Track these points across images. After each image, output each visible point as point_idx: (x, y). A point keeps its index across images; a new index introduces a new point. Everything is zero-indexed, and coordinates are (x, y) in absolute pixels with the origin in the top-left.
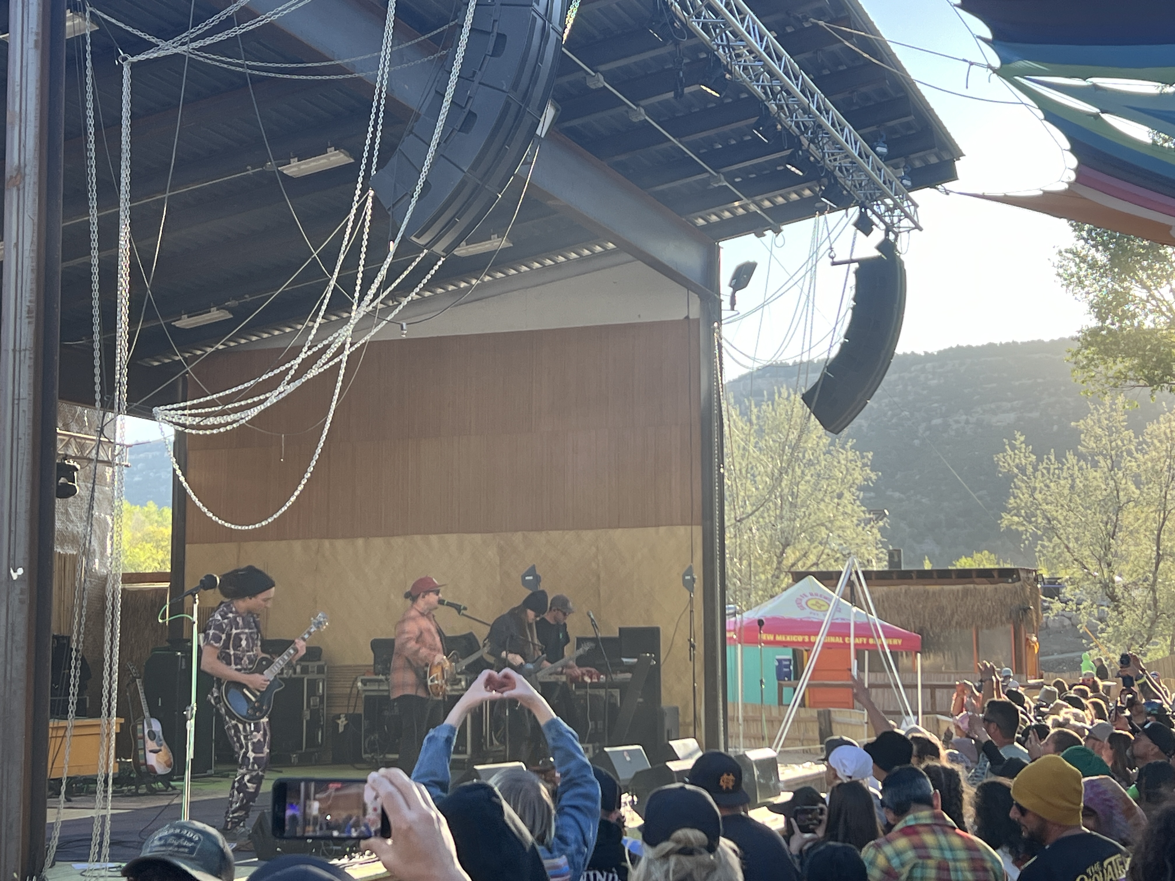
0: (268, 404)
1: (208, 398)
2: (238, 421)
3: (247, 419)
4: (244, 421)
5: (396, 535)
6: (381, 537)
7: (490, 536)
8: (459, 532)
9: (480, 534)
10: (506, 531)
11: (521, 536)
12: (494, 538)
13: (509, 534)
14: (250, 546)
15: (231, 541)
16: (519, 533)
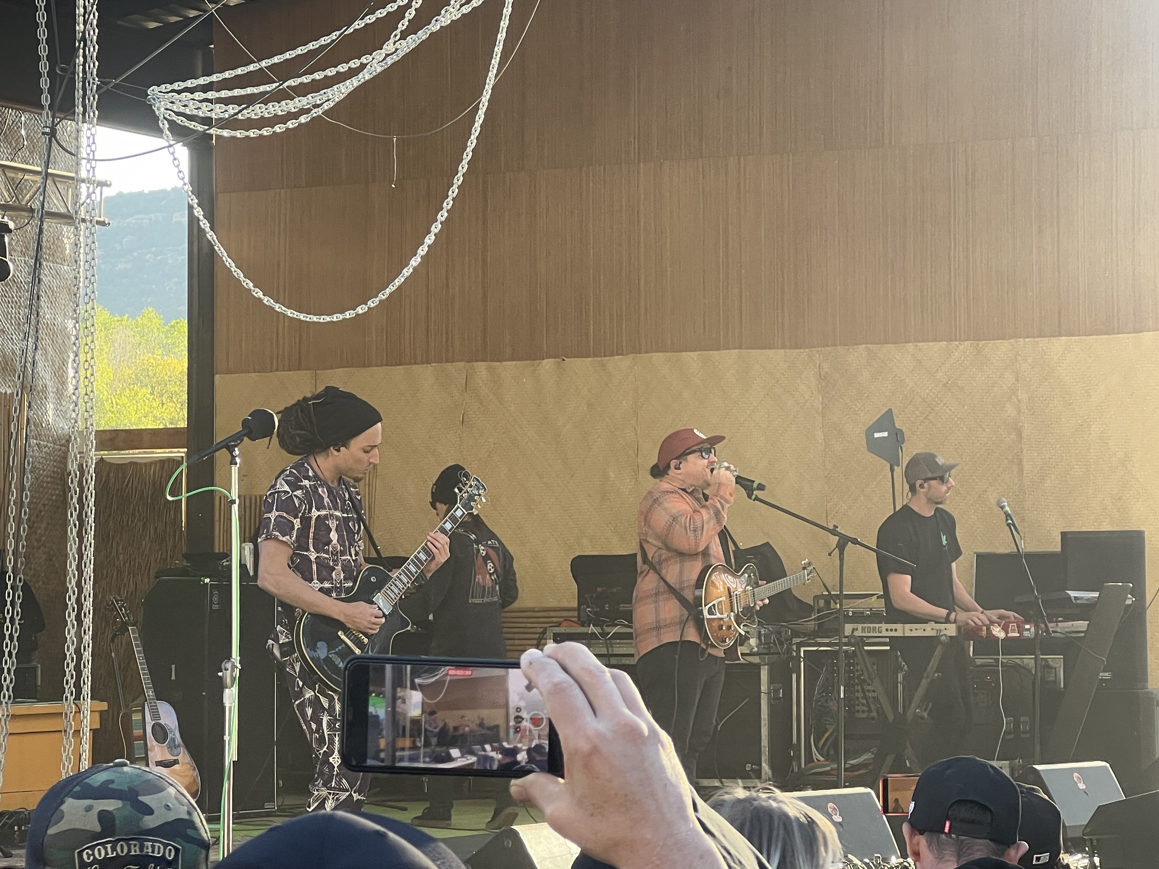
0: (365, 76)
1: (252, 68)
2: (308, 111)
3: (326, 107)
4: (319, 111)
5: (618, 355)
6: (588, 356)
7: (802, 354)
8: (740, 348)
9: (783, 351)
10: (834, 345)
11: (864, 353)
12: (811, 358)
13: (840, 349)
14: (335, 376)
15: (300, 368)
16: (860, 347)
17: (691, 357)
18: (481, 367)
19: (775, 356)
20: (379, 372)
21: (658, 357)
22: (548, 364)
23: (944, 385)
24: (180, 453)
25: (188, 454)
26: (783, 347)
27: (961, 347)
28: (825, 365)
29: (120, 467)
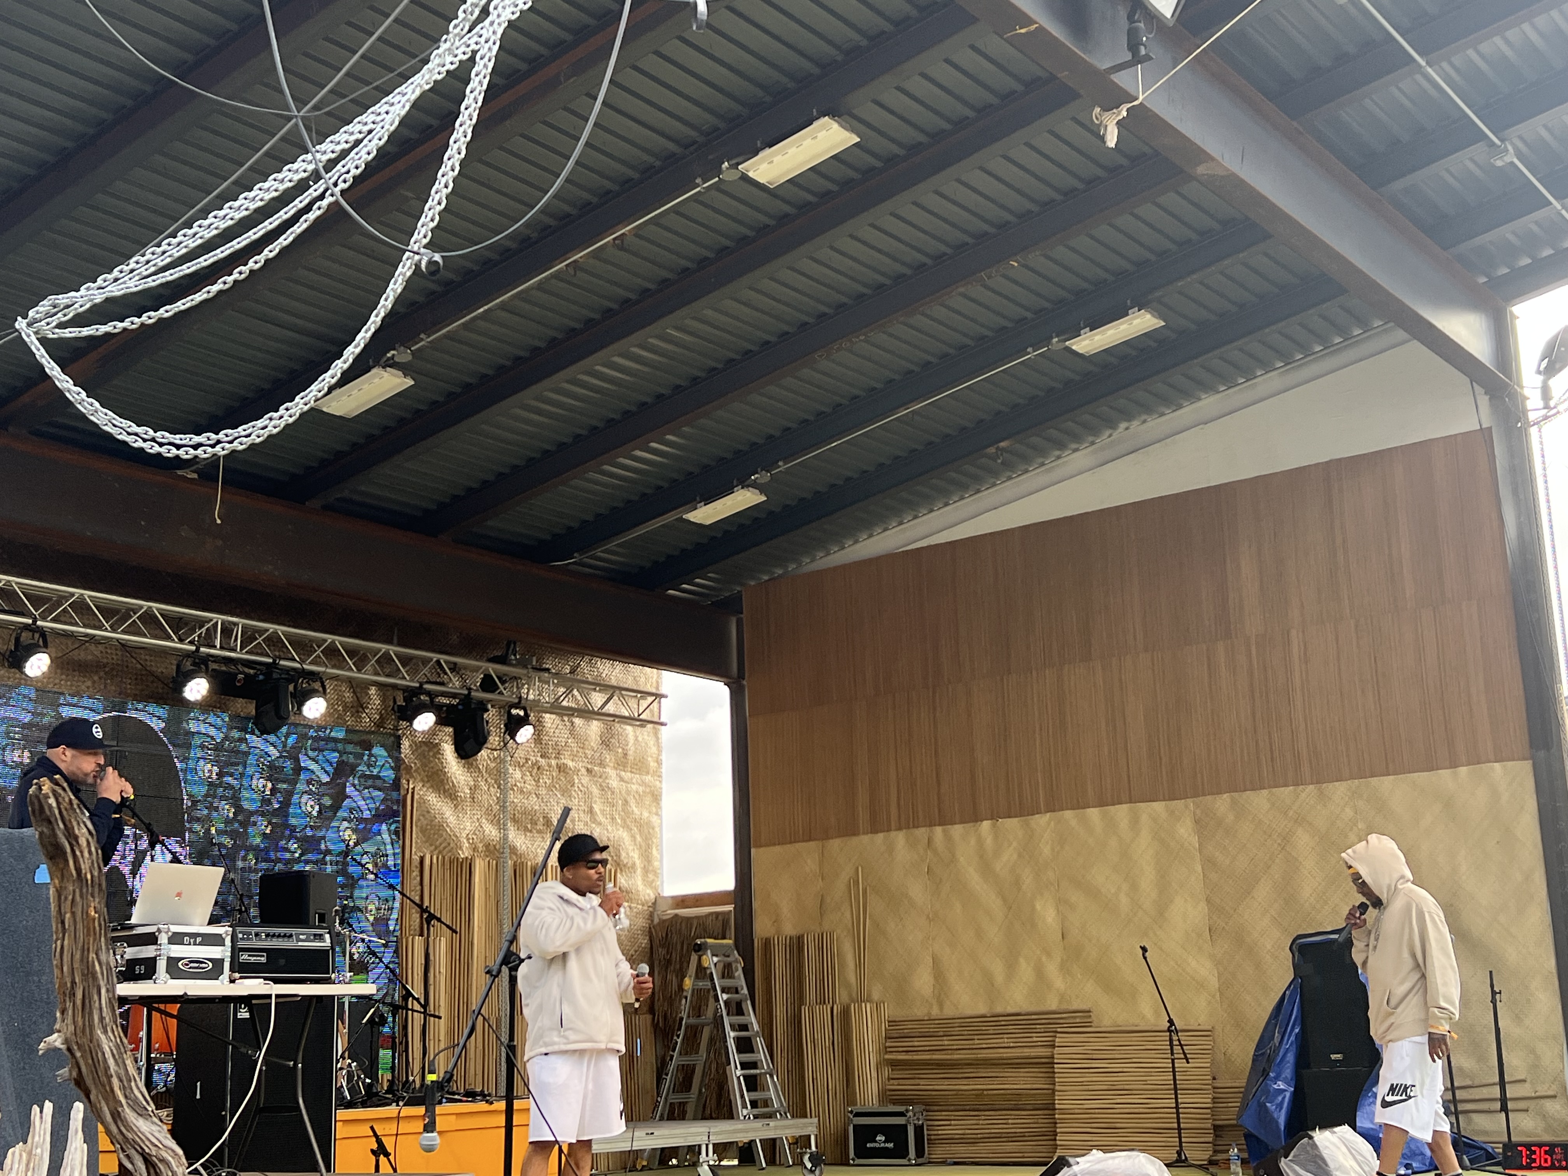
5: (1038, 813)
6: (1016, 817)
7: (1179, 804)
8: (1131, 802)
9: (1164, 803)
10: (1204, 795)
11: (1229, 800)
12: (1186, 807)
13: (1209, 798)
14: (835, 844)
15: (810, 840)
16: (1225, 796)
17: (1093, 813)
18: (938, 830)
19: (1158, 807)
20: (865, 839)
21: (1068, 814)
22: (986, 824)
23: (1296, 821)
24: (730, 908)
25: (735, 908)
26: (1164, 800)
27: (1307, 790)
28: (1198, 812)
29: (688, 920)
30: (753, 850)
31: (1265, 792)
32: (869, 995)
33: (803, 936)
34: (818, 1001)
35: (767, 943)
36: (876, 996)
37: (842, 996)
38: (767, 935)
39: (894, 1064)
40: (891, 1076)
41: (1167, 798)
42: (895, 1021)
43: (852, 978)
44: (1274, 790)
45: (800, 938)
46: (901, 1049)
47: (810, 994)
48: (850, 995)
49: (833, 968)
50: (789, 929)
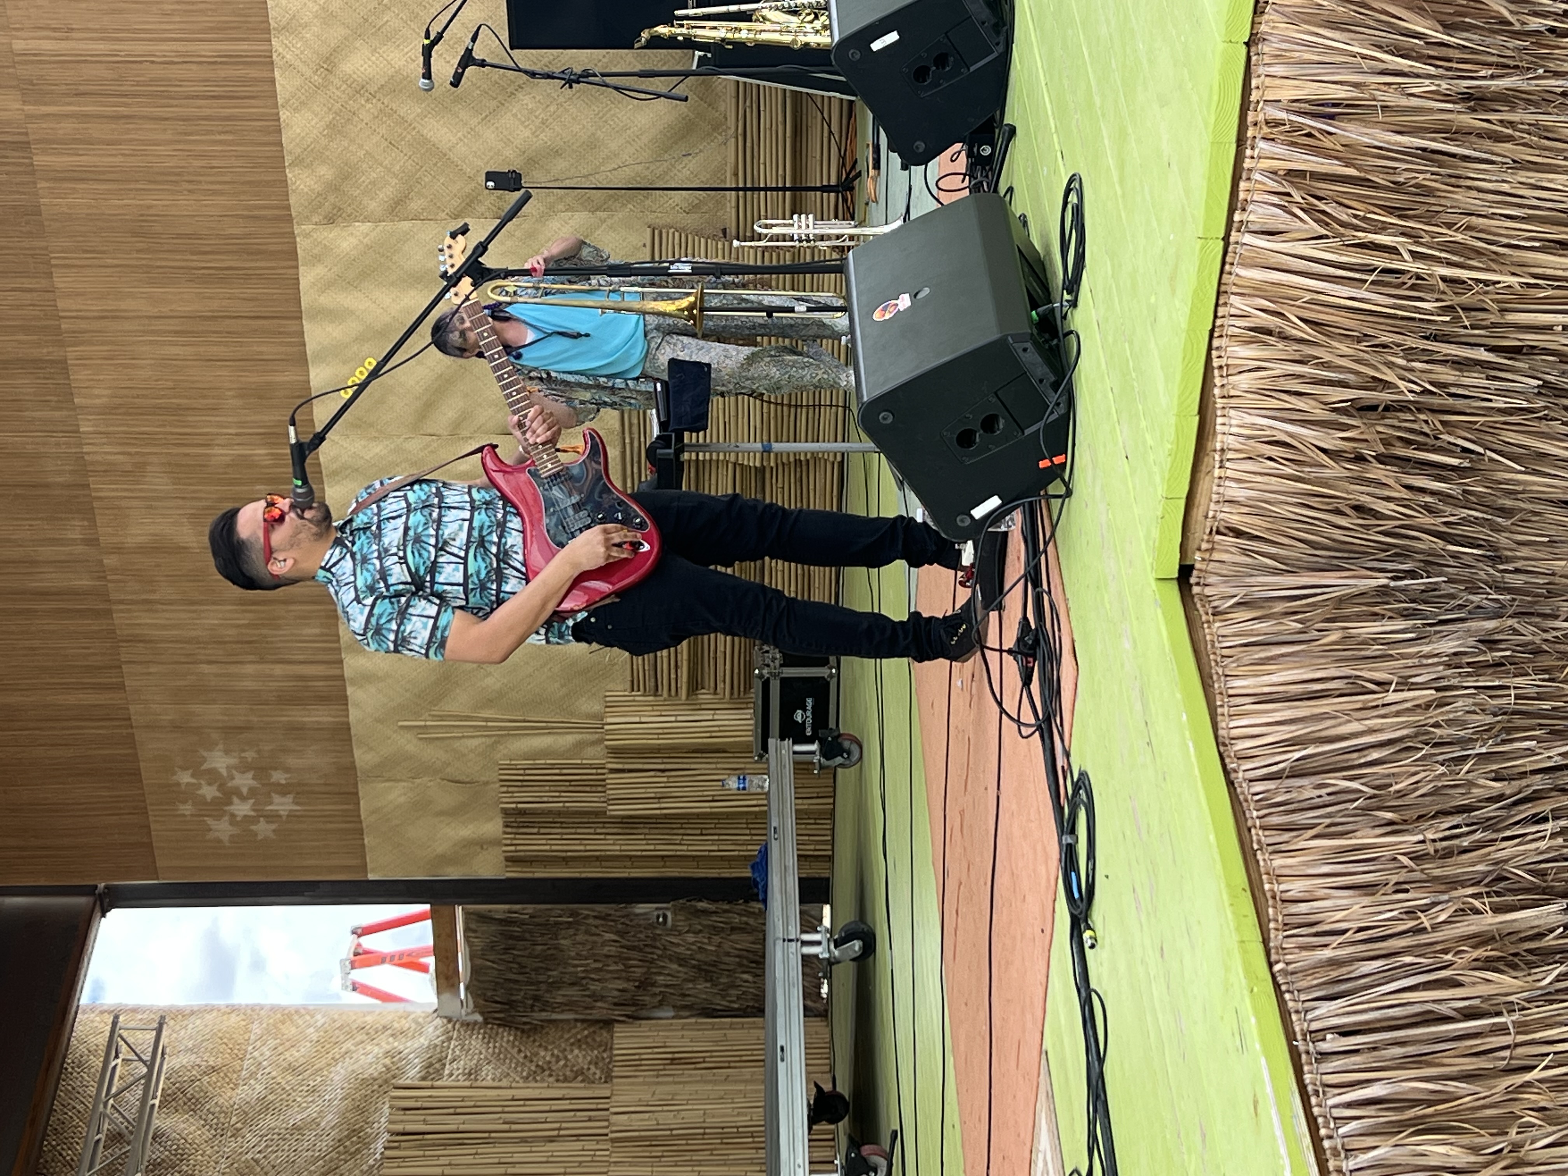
7: (302, 245)
9: (301, 269)
10: (288, 208)
11: (297, 171)
12: (307, 235)
13: (293, 200)
14: (362, 757)
15: (357, 793)
16: (289, 175)
19: (308, 277)
23: (330, 72)
24: (459, 910)
25: (459, 904)
26: (297, 267)
27: (281, 50)
28: (315, 219)
29: (475, 971)
30: (371, 877)
31: (284, 115)
32: (594, 716)
33: (502, 809)
34: (600, 789)
35: (512, 860)
36: (596, 707)
37: (595, 755)
38: (503, 859)
39: (695, 685)
40: (712, 691)
41: (293, 263)
42: (632, 682)
43: (568, 740)
44: (280, 101)
45: (506, 812)
46: (673, 676)
47: (589, 801)
48: (594, 743)
49: (552, 767)
50: (493, 827)
